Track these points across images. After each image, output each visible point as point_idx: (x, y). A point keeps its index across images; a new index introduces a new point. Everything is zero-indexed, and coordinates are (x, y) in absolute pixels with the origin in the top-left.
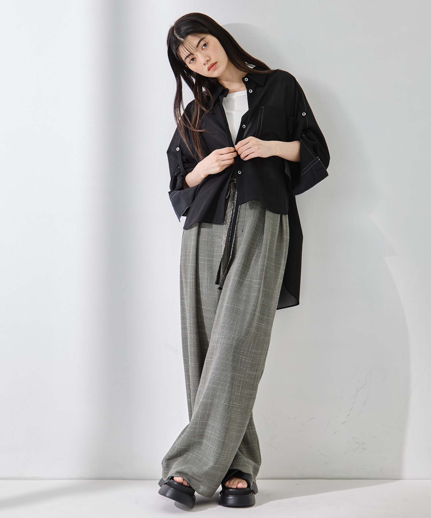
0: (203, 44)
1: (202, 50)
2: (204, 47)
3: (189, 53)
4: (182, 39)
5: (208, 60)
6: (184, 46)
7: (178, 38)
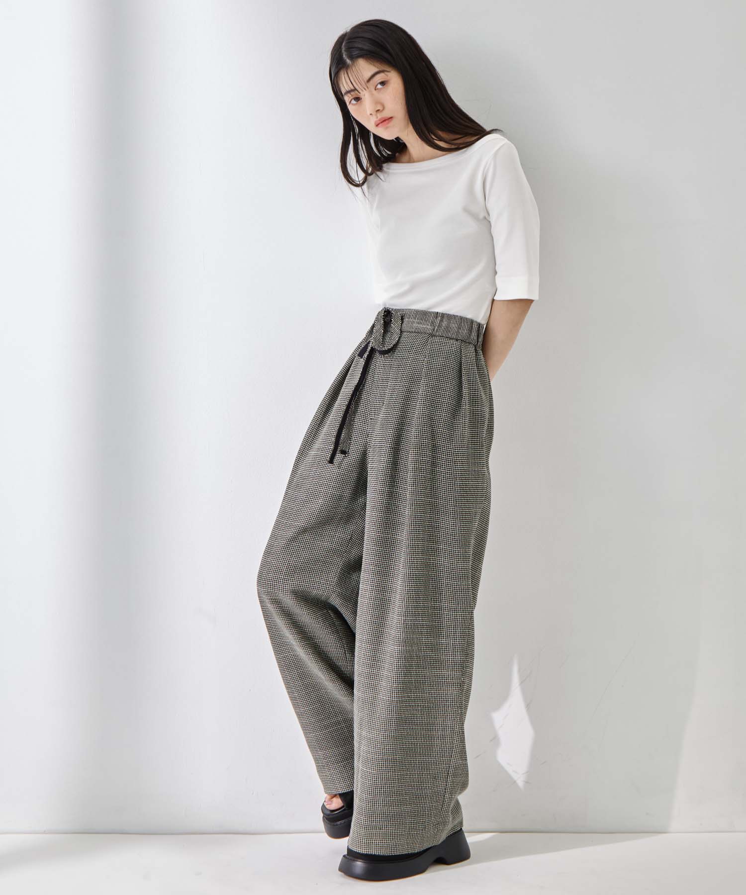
0: (380, 81)
1: (375, 89)
2: (379, 86)
3: (352, 88)
4: (348, 61)
5: (378, 110)
6: (348, 74)
7: (344, 56)
